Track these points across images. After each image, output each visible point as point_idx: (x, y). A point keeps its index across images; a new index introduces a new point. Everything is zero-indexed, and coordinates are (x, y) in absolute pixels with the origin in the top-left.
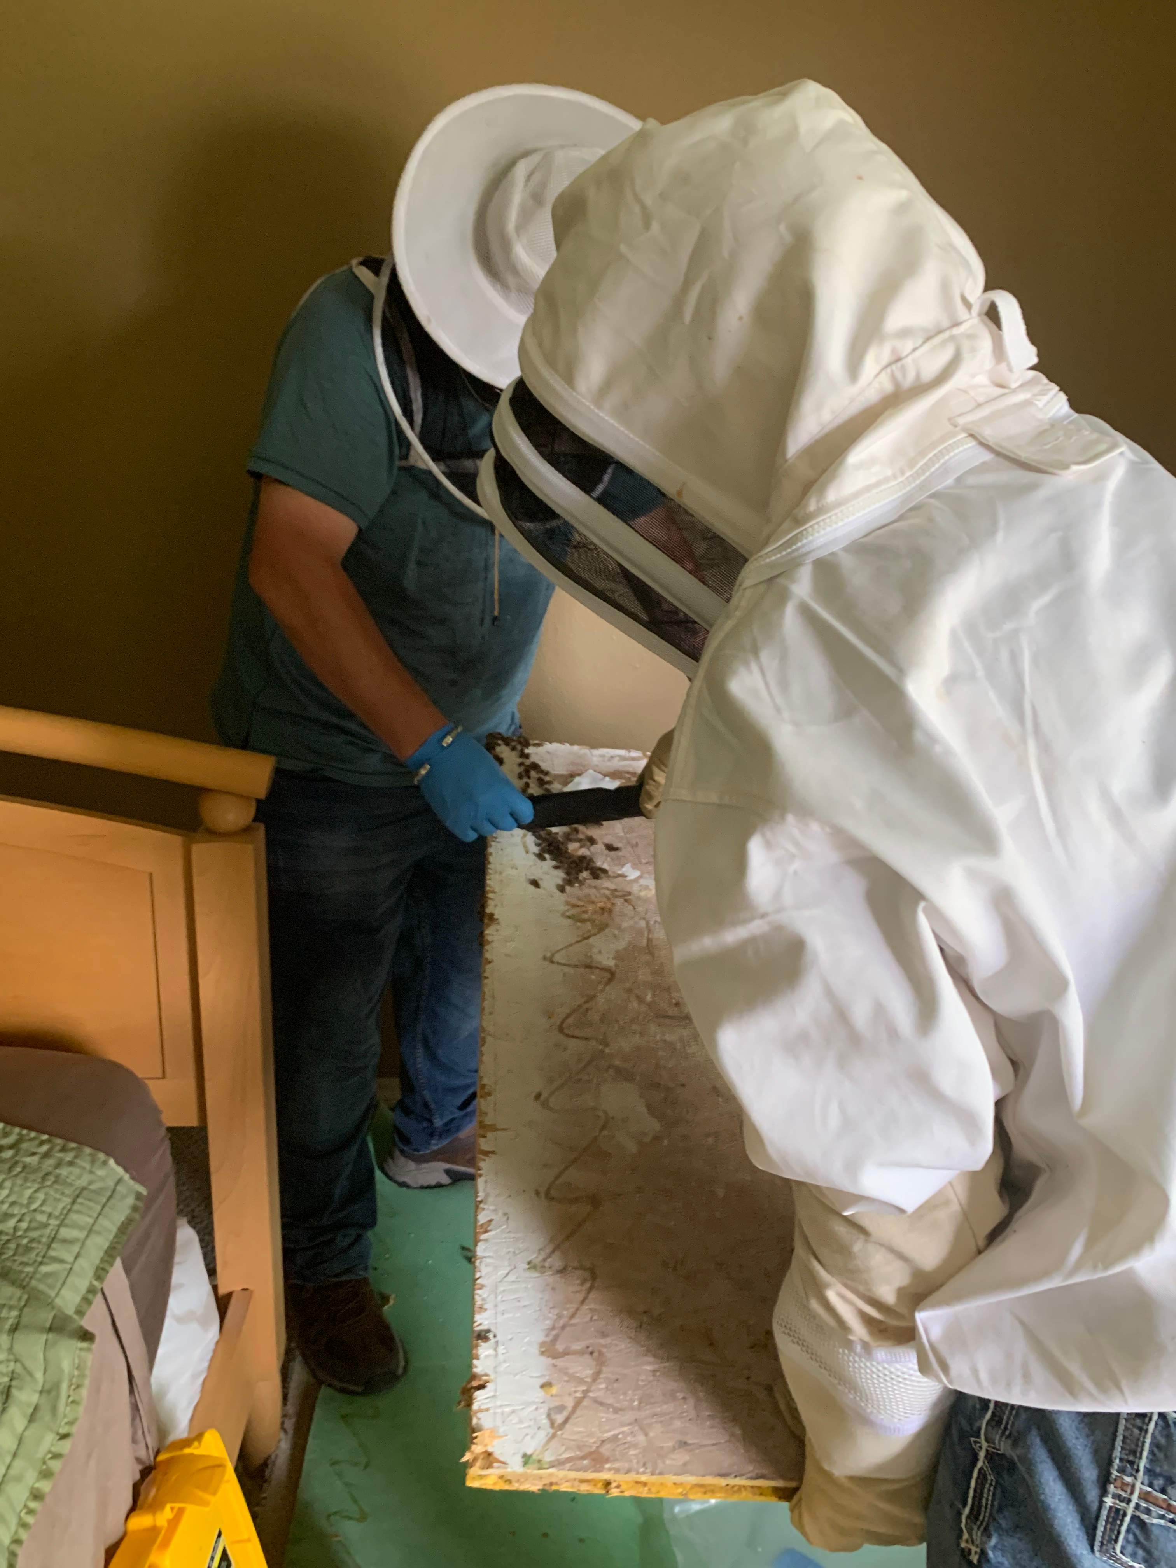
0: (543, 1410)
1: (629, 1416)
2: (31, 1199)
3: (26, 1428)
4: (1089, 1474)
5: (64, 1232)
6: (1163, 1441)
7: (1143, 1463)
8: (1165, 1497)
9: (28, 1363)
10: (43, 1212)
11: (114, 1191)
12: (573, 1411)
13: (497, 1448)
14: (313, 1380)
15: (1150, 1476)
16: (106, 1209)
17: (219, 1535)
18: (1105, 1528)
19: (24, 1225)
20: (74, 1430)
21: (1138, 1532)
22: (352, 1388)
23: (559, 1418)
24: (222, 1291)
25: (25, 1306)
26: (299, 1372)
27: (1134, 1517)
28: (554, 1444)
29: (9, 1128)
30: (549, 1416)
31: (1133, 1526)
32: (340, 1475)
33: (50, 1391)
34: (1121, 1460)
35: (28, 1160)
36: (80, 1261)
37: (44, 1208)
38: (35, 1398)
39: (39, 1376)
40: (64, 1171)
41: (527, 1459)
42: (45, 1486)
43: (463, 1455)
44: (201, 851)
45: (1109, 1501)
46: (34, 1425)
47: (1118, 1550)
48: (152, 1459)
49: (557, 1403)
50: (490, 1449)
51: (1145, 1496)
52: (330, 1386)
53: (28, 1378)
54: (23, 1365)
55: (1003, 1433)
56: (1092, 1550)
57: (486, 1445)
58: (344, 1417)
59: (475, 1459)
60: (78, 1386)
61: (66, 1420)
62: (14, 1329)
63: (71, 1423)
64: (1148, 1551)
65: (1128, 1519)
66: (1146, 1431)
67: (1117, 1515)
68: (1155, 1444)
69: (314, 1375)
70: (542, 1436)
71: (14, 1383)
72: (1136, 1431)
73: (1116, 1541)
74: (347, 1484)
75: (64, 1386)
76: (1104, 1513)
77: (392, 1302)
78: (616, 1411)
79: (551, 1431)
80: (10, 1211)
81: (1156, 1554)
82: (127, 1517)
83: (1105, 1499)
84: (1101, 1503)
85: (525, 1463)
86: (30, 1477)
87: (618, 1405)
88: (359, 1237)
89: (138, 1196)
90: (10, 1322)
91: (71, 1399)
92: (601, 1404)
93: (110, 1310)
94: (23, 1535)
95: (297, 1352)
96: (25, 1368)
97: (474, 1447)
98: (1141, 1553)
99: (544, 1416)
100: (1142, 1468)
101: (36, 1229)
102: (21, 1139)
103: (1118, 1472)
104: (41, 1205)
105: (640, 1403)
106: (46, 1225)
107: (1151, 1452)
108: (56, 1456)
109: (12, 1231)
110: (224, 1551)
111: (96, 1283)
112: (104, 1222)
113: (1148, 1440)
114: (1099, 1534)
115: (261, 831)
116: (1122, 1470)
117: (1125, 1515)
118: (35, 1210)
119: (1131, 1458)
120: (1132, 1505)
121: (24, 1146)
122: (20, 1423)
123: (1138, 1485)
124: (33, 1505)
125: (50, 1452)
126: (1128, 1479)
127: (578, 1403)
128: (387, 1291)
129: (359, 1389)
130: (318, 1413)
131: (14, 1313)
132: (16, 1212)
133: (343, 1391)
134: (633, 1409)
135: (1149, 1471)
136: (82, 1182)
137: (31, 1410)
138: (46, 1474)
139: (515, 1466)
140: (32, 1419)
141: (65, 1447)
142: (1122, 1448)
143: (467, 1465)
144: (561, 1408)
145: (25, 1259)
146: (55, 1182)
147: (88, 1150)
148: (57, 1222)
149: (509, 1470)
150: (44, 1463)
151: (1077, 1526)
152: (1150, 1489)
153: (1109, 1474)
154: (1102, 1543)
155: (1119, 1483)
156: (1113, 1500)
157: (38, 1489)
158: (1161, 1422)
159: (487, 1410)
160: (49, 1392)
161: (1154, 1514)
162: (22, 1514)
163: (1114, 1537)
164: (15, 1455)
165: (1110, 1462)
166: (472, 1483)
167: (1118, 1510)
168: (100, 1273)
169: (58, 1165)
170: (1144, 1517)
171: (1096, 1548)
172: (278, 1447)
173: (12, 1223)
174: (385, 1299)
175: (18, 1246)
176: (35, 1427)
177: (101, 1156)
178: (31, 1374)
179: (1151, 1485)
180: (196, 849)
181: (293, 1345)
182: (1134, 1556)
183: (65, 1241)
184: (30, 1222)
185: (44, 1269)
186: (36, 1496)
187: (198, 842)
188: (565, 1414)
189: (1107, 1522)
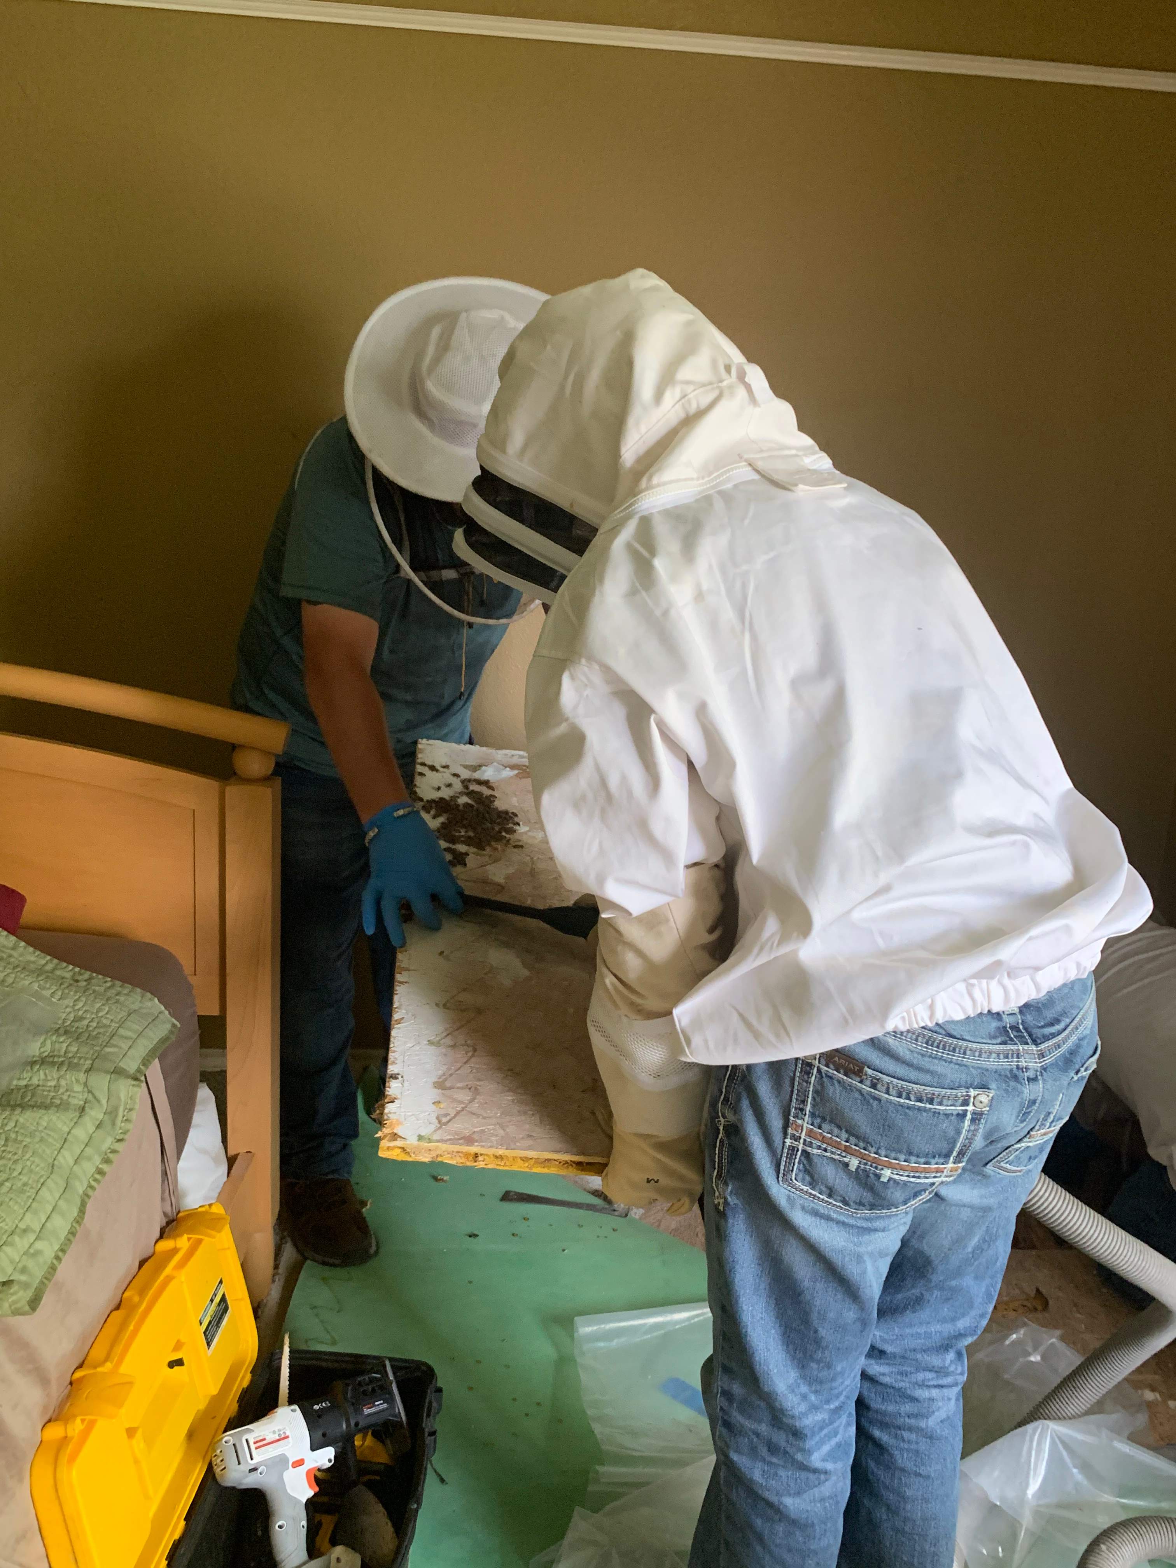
0: (434, 1116)
1: (493, 1121)
2: (99, 1010)
3: (94, 1132)
4: (775, 1122)
5: (122, 1031)
6: (819, 1088)
7: (808, 1108)
8: (821, 1131)
9: (97, 1094)
10: (106, 1018)
11: (157, 1016)
12: (454, 1117)
13: (398, 1130)
14: (300, 1257)
15: (812, 1118)
16: (150, 1025)
17: (221, 1282)
18: (786, 1162)
19: (94, 1024)
20: (126, 1137)
21: (805, 1162)
22: (331, 1261)
23: (444, 1120)
24: (231, 1152)
25: (96, 1058)
26: (289, 1252)
27: (804, 1151)
28: (440, 1132)
29: (83, 971)
30: (437, 1118)
31: (803, 1158)
32: (317, 1315)
33: (112, 1113)
34: (796, 1109)
35: (97, 988)
36: (132, 1051)
37: (108, 1016)
38: (100, 1116)
39: (104, 1101)
40: (122, 998)
41: (420, 1138)
42: (105, 1167)
43: (377, 1133)
44: (233, 791)
45: (788, 1141)
46: (98, 1130)
47: (793, 1179)
48: (175, 1214)
49: (443, 1112)
50: (395, 1131)
51: (810, 1133)
52: (314, 1260)
53: (96, 1103)
54: (93, 1094)
55: (729, 1107)
56: (778, 1182)
57: (393, 1129)
58: (323, 1279)
59: (385, 1136)
60: (131, 1110)
61: (121, 1131)
62: (88, 1071)
63: (124, 1133)
64: (812, 1177)
65: (799, 1153)
66: (810, 1083)
67: (793, 1150)
68: (816, 1092)
69: (302, 1254)
70: (432, 1128)
71: (86, 1105)
72: (805, 1084)
73: (792, 1171)
74: (322, 1322)
75: (121, 1109)
76: (786, 1151)
77: (368, 1207)
78: (484, 1118)
79: (439, 1125)
80: (84, 1016)
81: (816, 1176)
82: (156, 1242)
83: (786, 1140)
84: (784, 1142)
85: (419, 1140)
86: (97, 1160)
87: (485, 1115)
88: (345, 1146)
89: (174, 1025)
90: (86, 1067)
91: (125, 1118)
92: (474, 1114)
93: (150, 1093)
94: (90, 1192)
95: (289, 1239)
96: (95, 1097)
97: (384, 1129)
98: (808, 1178)
99: (435, 1118)
100: (807, 1113)
101: (102, 1027)
102: (91, 978)
103: (794, 1117)
104: (107, 1013)
105: (501, 1115)
106: (110, 1026)
107: (814, 1099)
108: (114, 1151)
109: (85, 1027)
110: (224, 1295)
111: (142, 1067)
112: (149, 1032)
113: (811, 1089)
114: (782, 1167)
115: (278, 781)
116: (796, 1117)
117: (798, 1150)
118: (102, 1017)
119: (801, 1106)
120: (802, 1141)
121: (93, 981)
122: (91, 1128)
123: (805, 1125)
124: (98, 1176)
125: (109, 1148)
126: (800, 1122)
127: (458, 1113)
128: (365, 1198)
129: (337, 1262)
130: (303, 1274)
131: (89, 1062)
132: (88, 1016)
133: (324, 1263)
134: (496, 1117)
135: (813, 1115)
136: (135, 1006)
137: (98, 1122)
138: (107, 1161)
139: (412, 1141)
140: (98, 1127)
141: (118, 1146)
142: (797, 1100)
143: (379, 1139)
144: (446, 1115)
145: (94, 1042)
146: (116, 1002)
147: (139, 990)
148: (118, 1025)
149: (408, 1142)
150: (106, 1154)
151: (769, 1165)
152: (812, 1127)
153: (789, 1119)
154: (784, 1174)
155: (794, 1126)
156: (791, 1141)
157: (101, 1169)
158: (818, 1076)
159: (395, 1113)
160: (110, 1113)
161: (814, 1145)
162: (91, 1180)
163: (791, 1168)
164: (86, 1145)
165: (789, 1114)
166: (381, 1154)
167: (794, 1148)
168: (146, 1062)
169: (118, 994)
170: (809, 1149)
171: (780, 1179)
172: (268, 1294)
173: (85, 1022)
174: (364, 1204)
175: (89, 1035)
176: (100, 1131)
177: (149, 995)
178: (98, 1101)
179: (812, 1125)
180: (228, 789)
181: (285, 1234)
182: (803, 1181)
183: (122, 1037)
184: (98, 1023)
185: (107, 1050)
186: (100, 1172)
187: (230, 785)
188: (449, 1118)
189: (787, 1158)
